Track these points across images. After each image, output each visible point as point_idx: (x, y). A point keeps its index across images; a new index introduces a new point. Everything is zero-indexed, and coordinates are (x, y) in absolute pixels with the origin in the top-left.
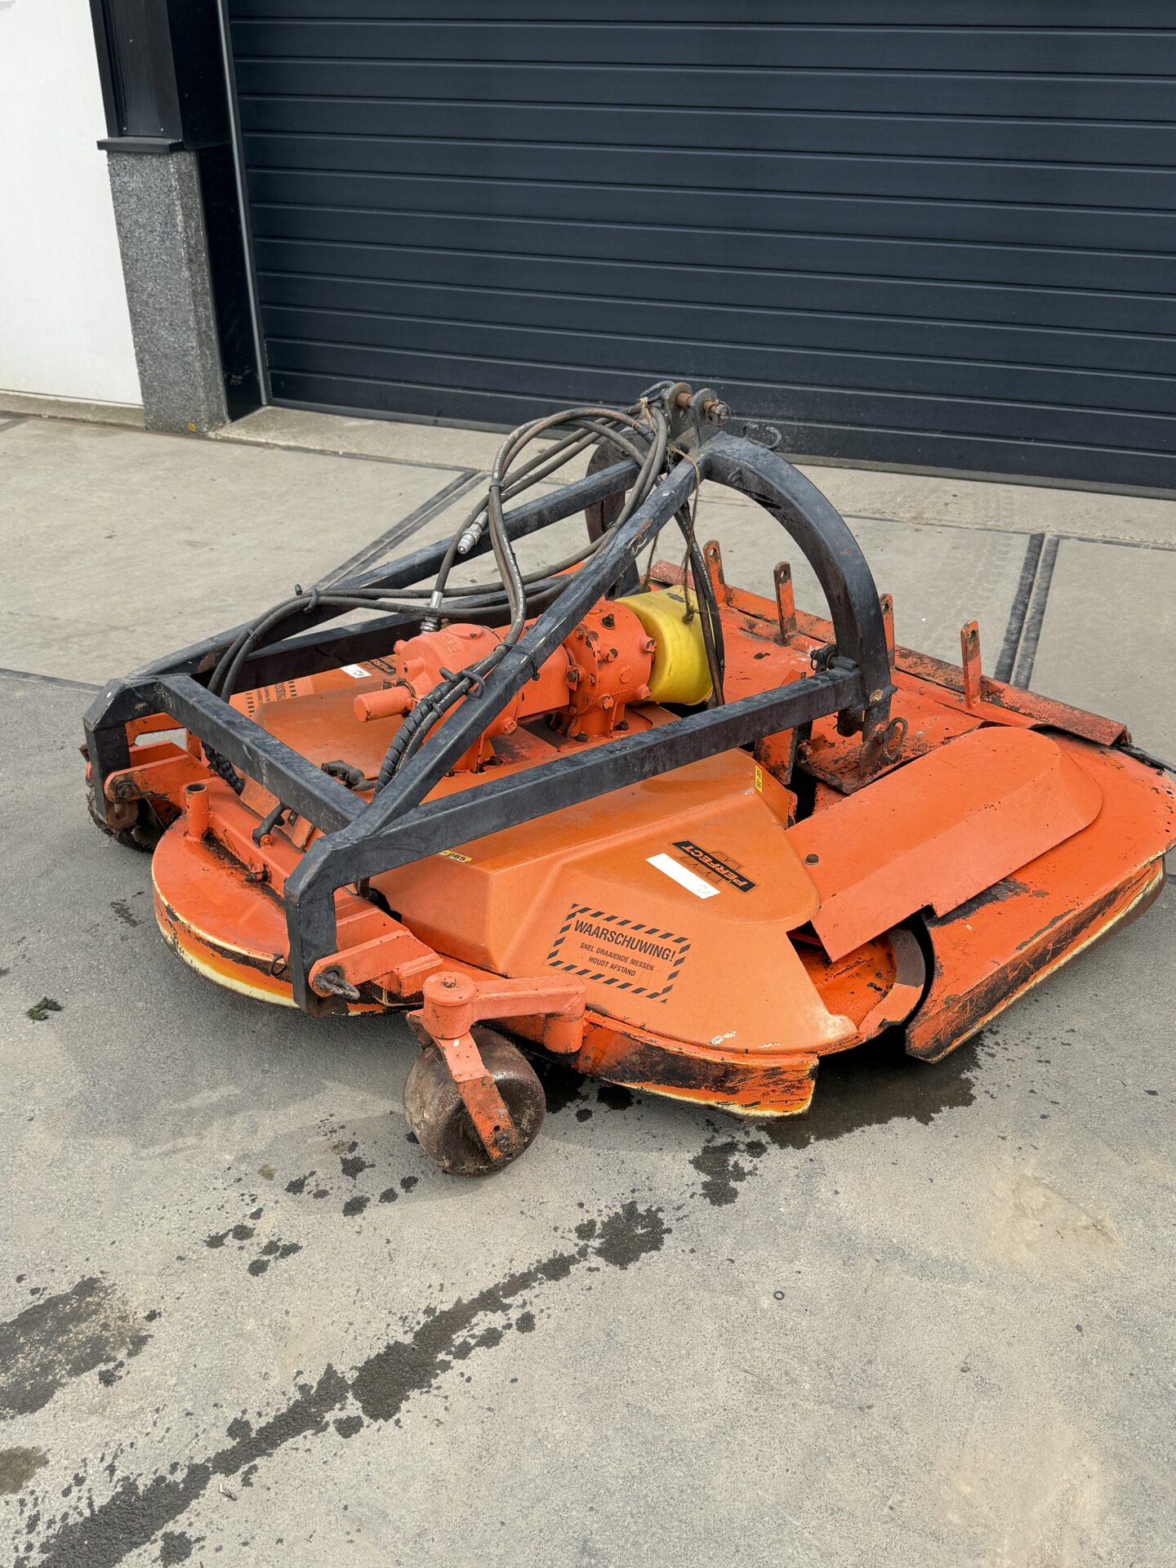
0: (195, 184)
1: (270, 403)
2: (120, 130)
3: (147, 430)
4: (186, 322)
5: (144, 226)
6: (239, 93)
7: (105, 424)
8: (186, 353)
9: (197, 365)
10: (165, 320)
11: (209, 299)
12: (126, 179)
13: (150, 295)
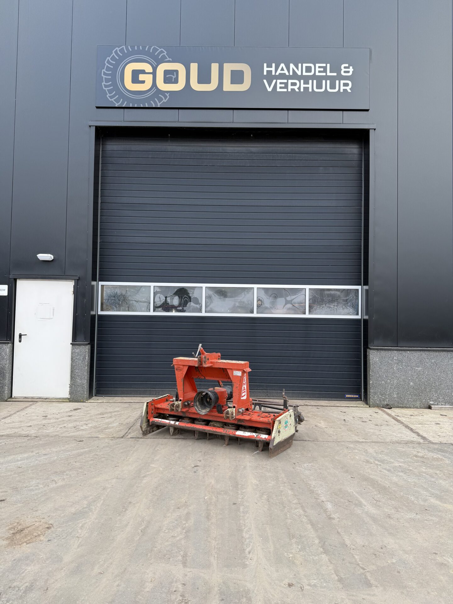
0: (90, 351)
1: (95, 396)
2: (75, 340)
3: (70, 402)
4: (85, 378)
5: (78, 359)
6: (98, 334)
7: (59, 402)
8: (83, 384)
9: (86, 387)
10: (79, 378)
11: (89, 373)
12: (76, 350)
13: (77, 373)
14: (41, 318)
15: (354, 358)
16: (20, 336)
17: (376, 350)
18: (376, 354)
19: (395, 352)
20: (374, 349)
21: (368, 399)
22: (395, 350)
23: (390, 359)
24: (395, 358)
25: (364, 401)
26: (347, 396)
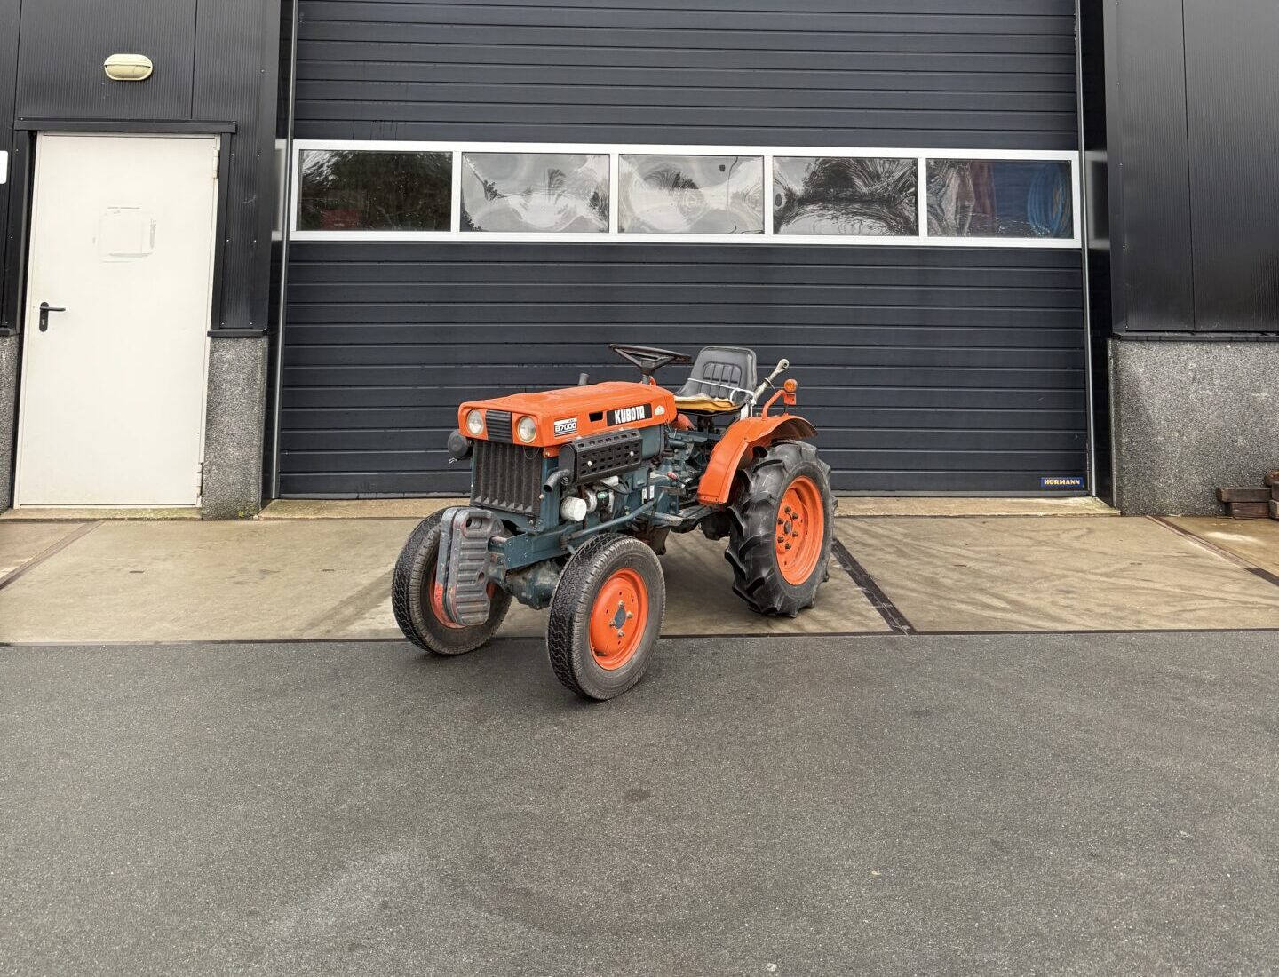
0: (266, 354)
1: (278, 497)
2: (220, 324)
5: (230, 382)
9: (253, 470)
12: (223, 353)
13: (225, 425)
14: (111, 255)
16: (45, 311)
17: (1141, 341)
18: (1136, 353)
19: (1191, 346)
20: (1130, 340)
21: (1115, 490)
22: (1191, 342)
23: (1178, 367)
24: (1192, 365)
25: (1099, 495)
26: (1048, 482)
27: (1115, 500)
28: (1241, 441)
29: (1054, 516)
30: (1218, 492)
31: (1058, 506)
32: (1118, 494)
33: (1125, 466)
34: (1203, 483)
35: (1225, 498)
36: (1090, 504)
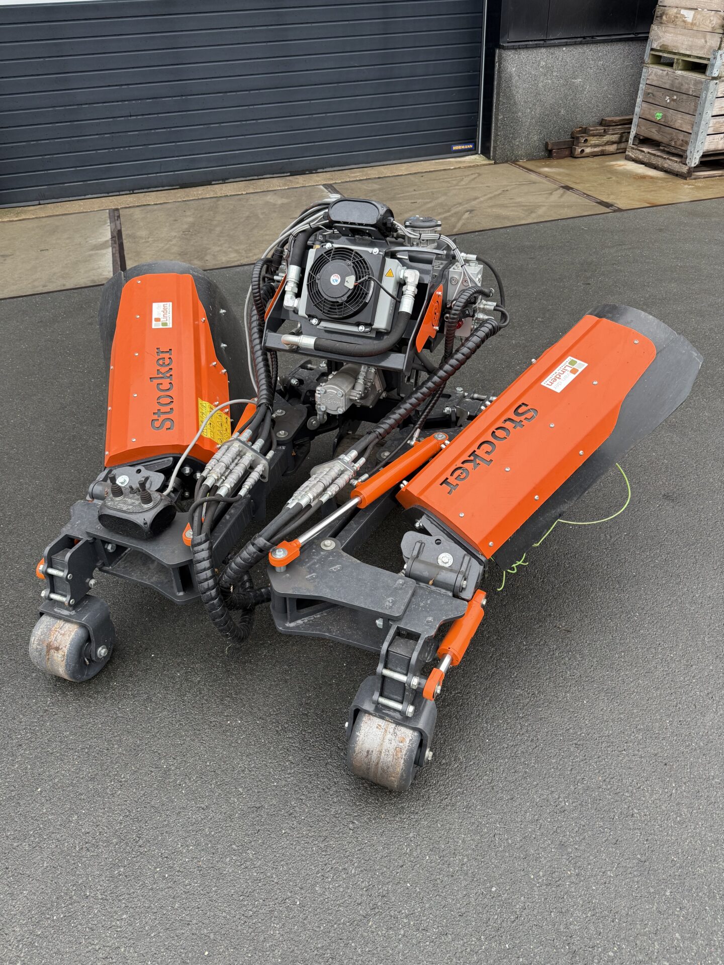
15: (469, 72)
17: (513, 49)
18: (512, 58)
19: (543, 50)
20: (508, 48)
21: (492, 149)
22: (544, 47)
23: (535, 65)
24: (543, 63)
25: (482, 153)
26: (455, 148)
27: (492, 154)
28: (563, 112)
29: (459, 168)
30: (547, 144)
31: (460, 162)
32: (493, 151)
33: (499, 133)
34: (539, 140)
35: (549, 148)
36: (477, 159)
